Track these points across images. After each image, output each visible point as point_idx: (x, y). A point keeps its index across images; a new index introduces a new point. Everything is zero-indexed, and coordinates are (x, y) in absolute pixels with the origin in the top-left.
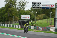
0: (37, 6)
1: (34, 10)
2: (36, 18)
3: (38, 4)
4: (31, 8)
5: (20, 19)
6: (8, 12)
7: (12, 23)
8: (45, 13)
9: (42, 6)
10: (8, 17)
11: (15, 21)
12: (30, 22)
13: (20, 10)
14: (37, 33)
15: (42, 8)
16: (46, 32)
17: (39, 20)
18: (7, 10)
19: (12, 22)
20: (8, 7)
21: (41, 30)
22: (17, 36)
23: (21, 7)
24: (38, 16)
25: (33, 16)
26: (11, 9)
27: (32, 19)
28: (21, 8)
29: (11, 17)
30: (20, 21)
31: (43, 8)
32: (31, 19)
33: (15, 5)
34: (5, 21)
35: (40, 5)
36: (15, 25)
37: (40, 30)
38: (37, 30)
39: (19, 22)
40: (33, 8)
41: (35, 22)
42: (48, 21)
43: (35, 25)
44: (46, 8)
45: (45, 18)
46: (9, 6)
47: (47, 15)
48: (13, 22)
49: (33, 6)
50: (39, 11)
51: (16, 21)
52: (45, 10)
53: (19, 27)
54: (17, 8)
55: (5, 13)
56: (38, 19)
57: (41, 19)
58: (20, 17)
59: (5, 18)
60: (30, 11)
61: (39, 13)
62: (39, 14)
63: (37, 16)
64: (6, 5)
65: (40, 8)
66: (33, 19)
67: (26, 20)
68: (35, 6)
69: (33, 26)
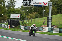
0: (28, 4)
1: (25, 8)
2: (27, 17)
3: (30, 2)
4: (22, 6)
5: (9, 18)
12: (20, 22)
13: (9, 8)
23: (11, 4)
24: (30, 14)
25: (24, 15)
28: (10, 6)
31: (35, 6)
32: (21, 18)
33: (4, 3)
35: (32, 3)
36: (3, 25)
38: (28, 30)
40: (24, 6)
42: (41, 21)
43: (26, 25)
45: (37, 17)
47: (40, 14)
49: (24, 4)
50: (31, 9)
51: (5, 20)
53: (8, 27)
54: (6, 6)
56: (30, 18)
57: (33, 18)
58: (9, 16)
60: (20, 9)
61: (31, 11)
62: (31, 13)
63: (28, 15)
65: (32, 6)
66: (24, 18)
67: (16, 19)
68: (26, 3)
69: (24, 26)
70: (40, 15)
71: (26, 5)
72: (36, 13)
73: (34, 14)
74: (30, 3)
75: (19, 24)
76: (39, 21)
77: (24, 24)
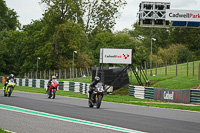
0: (155, 17)
1: (146, 32)
2: (151, 59)
3: (160, 11)
4: (135, 25)
5: (97, 63)
6: (56, 36)
7: (68, 77)
8: (183, 43)
9: (174, 16)
10: (55, 56)
11: (80, 68)
12: (130, 73)
13: (95, 32)
14: (155, 110)
15: (175, 23)
16: (188, 108)
17: (162, 65)
18: (50, 32)
19: (68, 71)
20: (53, 20)
21: (170, 101)
22: (89, 123)
23: (101, 19)
24: (161, 50)
25: (142, 52)
26: (64, 27)
27: (139, 62)
28: (100, 25)
29: (63, 54)
30: (97, 69)
32: (133, 61)
33: (80, 14)
34: (42, 70)
35: (167, 14)
36: (77, 84)
37: (166, 101)
38: (156, 100)
39: (94, 72)
40: (142, 25)
41: (149, 73)
42: (196, 70)
43: (148, 84)
44: (190, 23)
45: (182, 60)
46: (58, 18)
47: (191, 49)
48: (72, 74)
49: (144, 18)
50: (164, 35)
51: (84, 68)
52: (185, 32)
54: (86, 23)
55: (43, 41)
56: (161, 61)
57: (170, 63)
58: (97, 56)
59: (45, 58)
60: (131, 33)
61: (163, 41)
62: (164, 45)
64: (46, 15)
65: (167, 23)
66: (143, 61)
67: (116, 65)
68: (150, 15)
69: (143, 88)
70: (192, 54)
71: (147, 22)
72: (182, 47)
73: (175, 49)
74: (160, 15)
75: (127, 81)
76: (191, 72)
77: (143, 81)
